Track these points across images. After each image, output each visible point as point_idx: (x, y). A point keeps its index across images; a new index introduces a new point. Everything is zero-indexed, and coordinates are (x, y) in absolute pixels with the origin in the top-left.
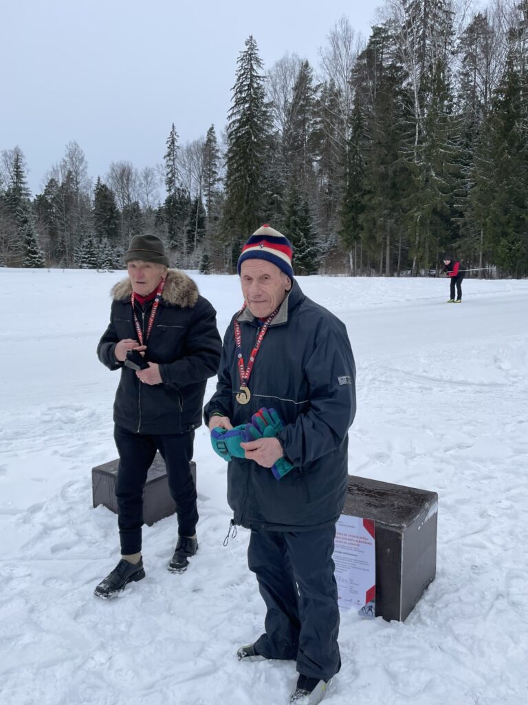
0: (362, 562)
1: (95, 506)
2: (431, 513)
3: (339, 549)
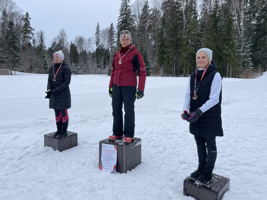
0: (114, 158)
1: (45, 147)
2: (138, 144)
3: (107, 155)
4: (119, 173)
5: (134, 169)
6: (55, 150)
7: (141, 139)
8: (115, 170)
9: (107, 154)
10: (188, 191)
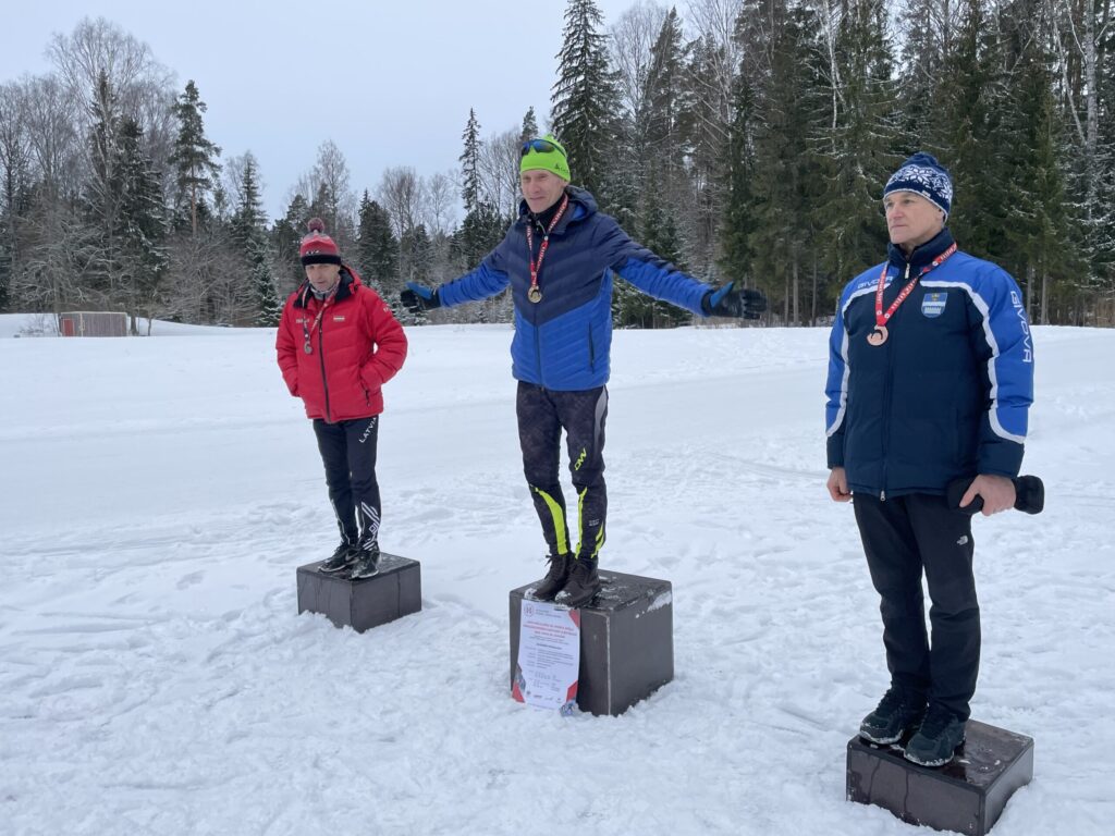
0: (567, 656)
1: (300, 613)
2: (659, 603)
3: (545, 642)
4: (590, 713)
5: (645, 698)
6: (339, 625)
7: (669, 583)
8: (574, 702)
9: (540, 642)
10: (864, 786)
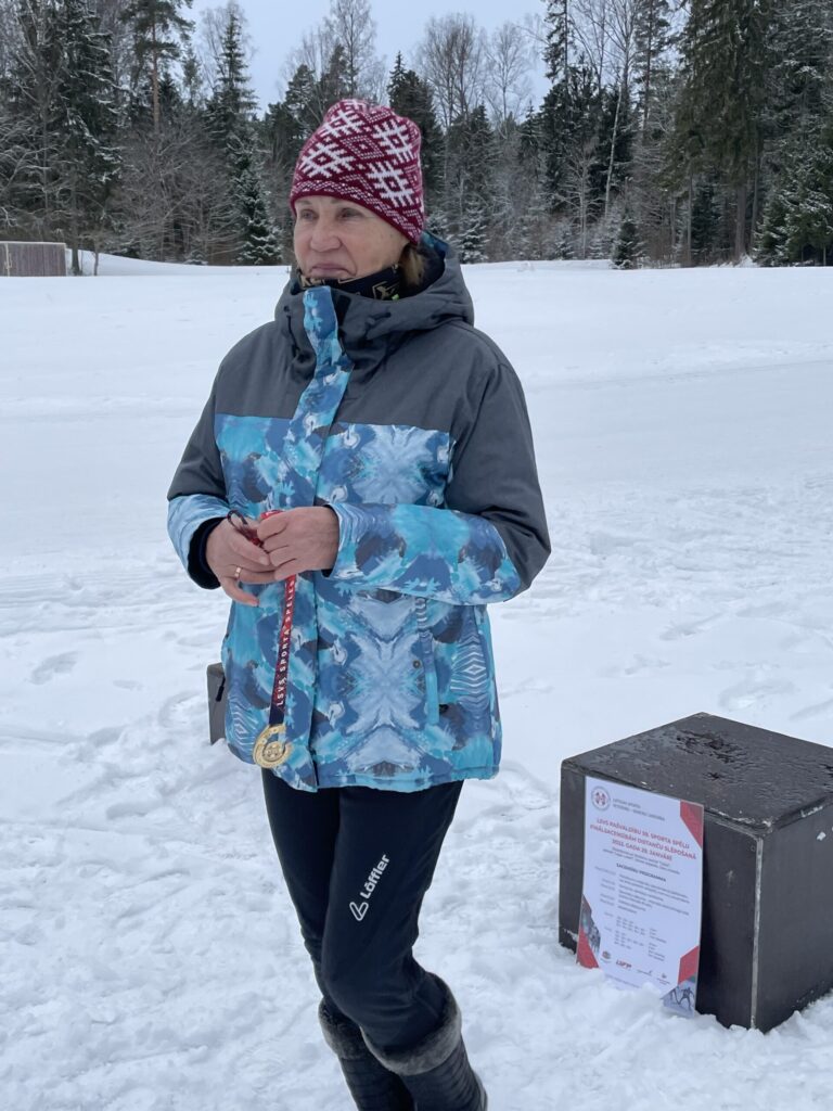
1: (213, 741)
4: (713, 1017)
5: (825, 993)
9: (623, 861)
